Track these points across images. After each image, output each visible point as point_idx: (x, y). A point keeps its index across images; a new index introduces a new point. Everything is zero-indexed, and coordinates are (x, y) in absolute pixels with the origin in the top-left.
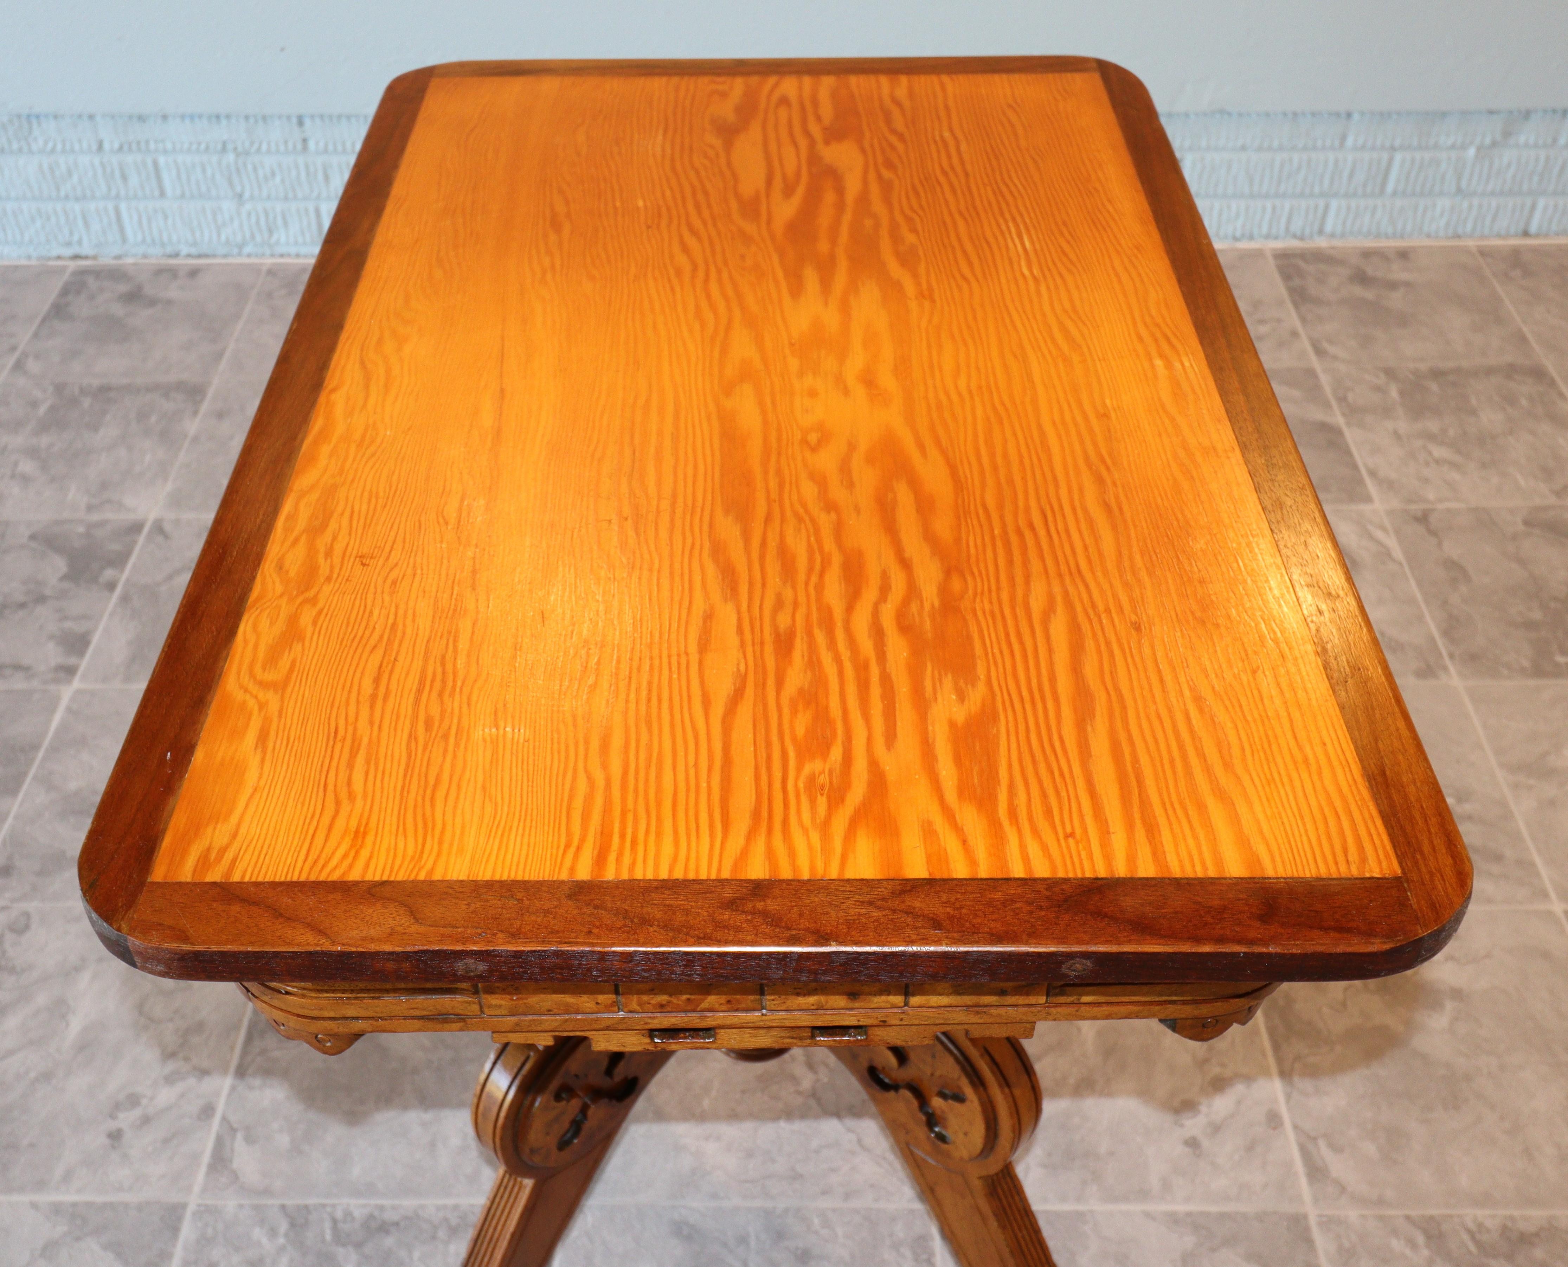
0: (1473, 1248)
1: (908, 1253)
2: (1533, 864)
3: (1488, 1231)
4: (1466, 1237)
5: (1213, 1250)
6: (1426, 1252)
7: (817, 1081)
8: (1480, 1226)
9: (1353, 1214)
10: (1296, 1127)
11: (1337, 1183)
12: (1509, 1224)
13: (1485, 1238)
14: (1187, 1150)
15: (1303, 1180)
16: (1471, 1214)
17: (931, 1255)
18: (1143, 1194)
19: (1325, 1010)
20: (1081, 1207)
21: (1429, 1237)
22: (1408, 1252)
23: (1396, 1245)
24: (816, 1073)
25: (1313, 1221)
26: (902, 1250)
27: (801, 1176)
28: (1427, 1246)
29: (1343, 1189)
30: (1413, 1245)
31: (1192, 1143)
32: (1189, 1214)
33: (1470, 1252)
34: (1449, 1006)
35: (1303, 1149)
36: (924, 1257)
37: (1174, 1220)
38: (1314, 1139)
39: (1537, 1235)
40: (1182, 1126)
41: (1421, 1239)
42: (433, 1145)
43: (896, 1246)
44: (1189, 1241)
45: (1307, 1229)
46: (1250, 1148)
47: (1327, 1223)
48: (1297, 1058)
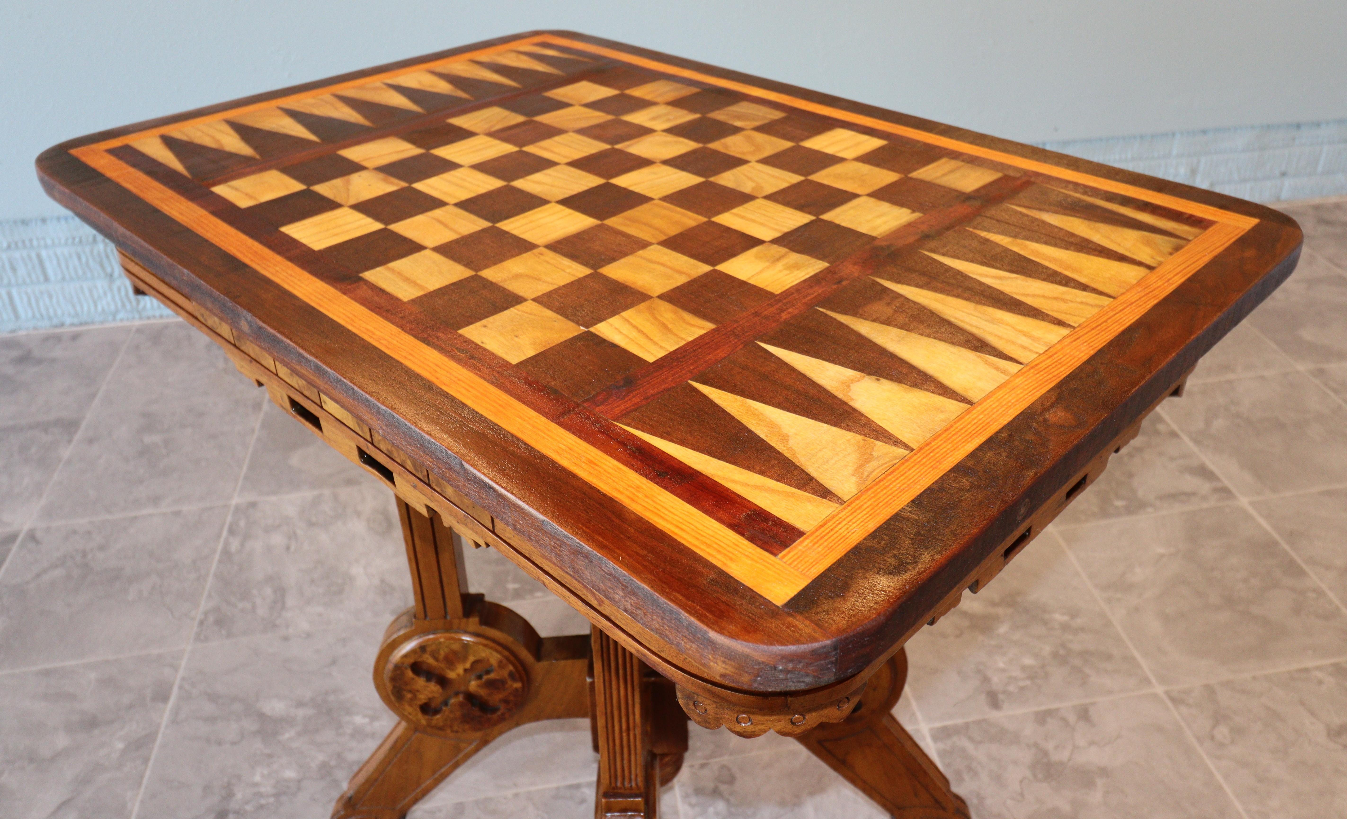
2: (1134, 659)
19: (1009, 802)
34: (1100, 782)
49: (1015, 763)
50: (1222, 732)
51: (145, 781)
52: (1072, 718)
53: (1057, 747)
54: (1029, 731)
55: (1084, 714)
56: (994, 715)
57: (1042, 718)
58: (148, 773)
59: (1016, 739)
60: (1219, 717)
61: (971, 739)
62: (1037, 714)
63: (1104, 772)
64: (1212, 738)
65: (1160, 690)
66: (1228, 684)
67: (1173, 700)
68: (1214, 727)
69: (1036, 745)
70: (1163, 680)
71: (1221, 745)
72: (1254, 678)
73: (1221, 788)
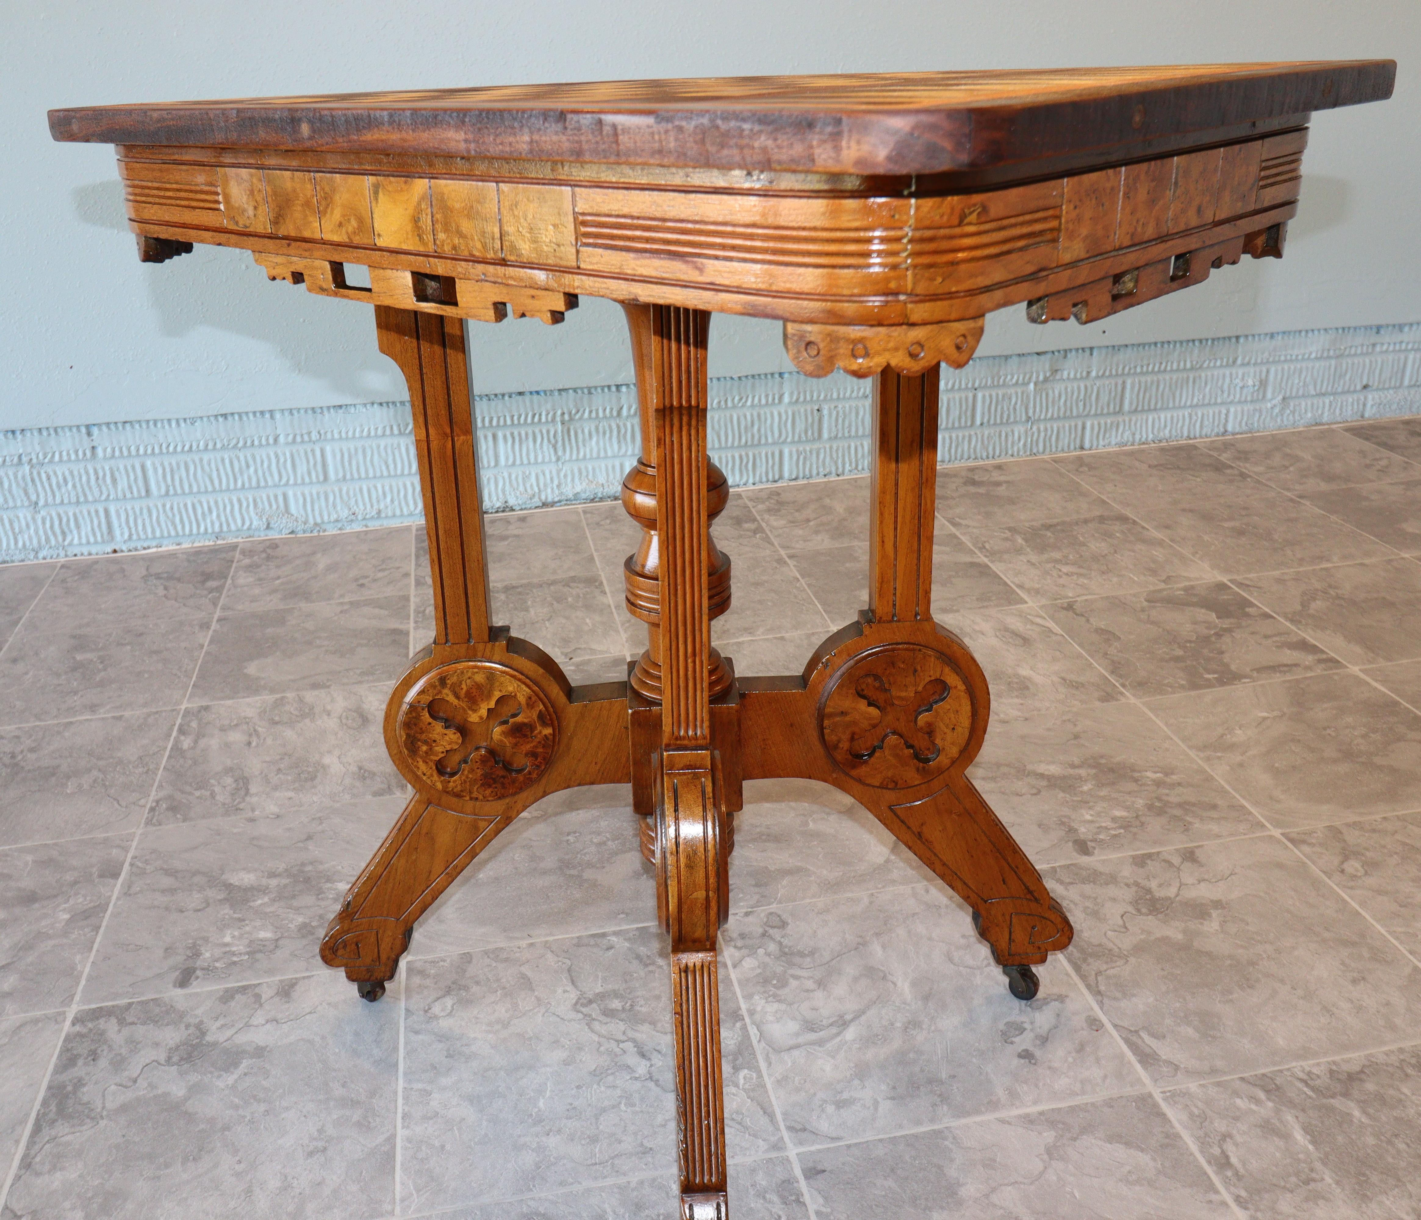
0: (1310, 1093)
1: (775, 1198)
2: (1243, 807)
3: (1318, 1077)
4: (1300, 1085)
5: (1074, 1139)
6: (1270, 1104)
7: (651, 1066)
8: (1309, 1073)
9: (1193, 1086)
10: (1115, 1026)
11: (1168, 1063)
12: (1334, 1068)
13: (1318, 1082)
14: (1022, 1061)
15: (1138, 1067)
16: (1299, 1067)
17: (799, 1195)
18: (994, 1105)
19: (1109, 933)
20: (936, 1127)
21: (1268, 1092)
22: (1253, 1107)
23: (1241, 1103)
24: (649, 1059)
25: (1158, 1098)
26: (768, 1196)
27: (651, 1149)
28: (1269, 1099)
29: (1177, 1068)
30: (1258, 1102)
31: (1026, 1055)
32: (1041, 1113)
33: (1310, 1097)
34: (1214, 913)
35: (1127, 1041)
36: (793, 1198)
37: (1029, 1121)
38: (1136, 1032)
39: (1362, 1072)
40: (1012, 1043)
41: (1262, 1095)
42: (249, 1192)
43: (761, 1195)
44: (1049, 1136)
45: (1156, 1105)
46: (1081, 1049)
47: (1171, 1097)
48: (1098, 973)
49: (1114, 900)
50: (1353, 866)
51: (96, 946)
52: (1176, 860)
53: (1160, 885)
54: (1127, 872)
55: (1190, 856)
56: (1084, 860)
57: (1140, 861)
58: (99, 939)
59: (1112, 879)
60: (1347, 853)
61: (1061, 882)
62: (1134, 857)
63: (1218, 904)
64: (1342, 871)
65: (1277, 833)
66: (1355, 825)
67: (1292, 841)
68: (1342, 863)
69: (1137, 884)
70: (1277, 824)
71: (1354, 877)
72: (1385, 818)
73: (1358, 914)
